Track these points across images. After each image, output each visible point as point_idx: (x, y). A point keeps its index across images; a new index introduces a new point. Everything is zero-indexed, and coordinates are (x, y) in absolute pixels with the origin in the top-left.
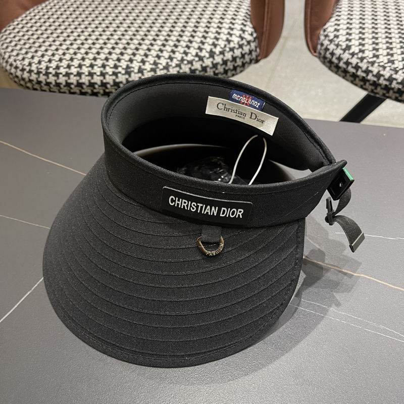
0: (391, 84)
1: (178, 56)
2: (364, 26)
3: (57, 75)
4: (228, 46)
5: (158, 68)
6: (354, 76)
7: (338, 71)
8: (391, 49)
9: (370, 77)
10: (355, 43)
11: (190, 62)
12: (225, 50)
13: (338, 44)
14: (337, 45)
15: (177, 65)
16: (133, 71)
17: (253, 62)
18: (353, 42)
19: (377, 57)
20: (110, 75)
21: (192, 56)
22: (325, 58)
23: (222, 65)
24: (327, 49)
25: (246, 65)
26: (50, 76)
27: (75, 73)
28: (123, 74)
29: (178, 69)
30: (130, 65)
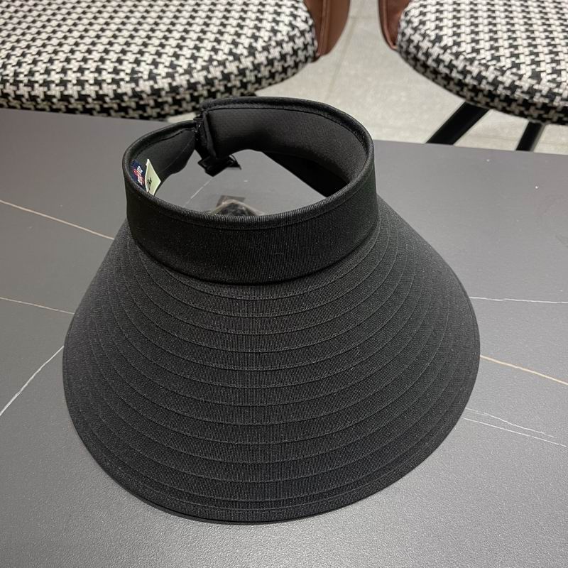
0: (496, 89)
1: (205, 54)
2: (459, 8)
3: (31, 84)
4: (274, 38)
5: (177, 72)
6: (448, 78)
7: (426, 71)
8: (496, 40)
9: (468, 80)
10: (447, 31)
11: (222, 63)
12: (270, 45)
13: (425, 33)
14: (424, 36)
15: (204, 68)
16: (141, 77)
17: (310, 60)
18: (445, 31)
19: (477, 51)
20: (109, 84)
21: (225, 54)
22: (408, 53)
23: (266, 66)
24: (410, 41)
25: (300, 65)
26: (21, 85)
27: (57, 82)
28: (127, 82)
29: (205, 73)
30: (137, 69)
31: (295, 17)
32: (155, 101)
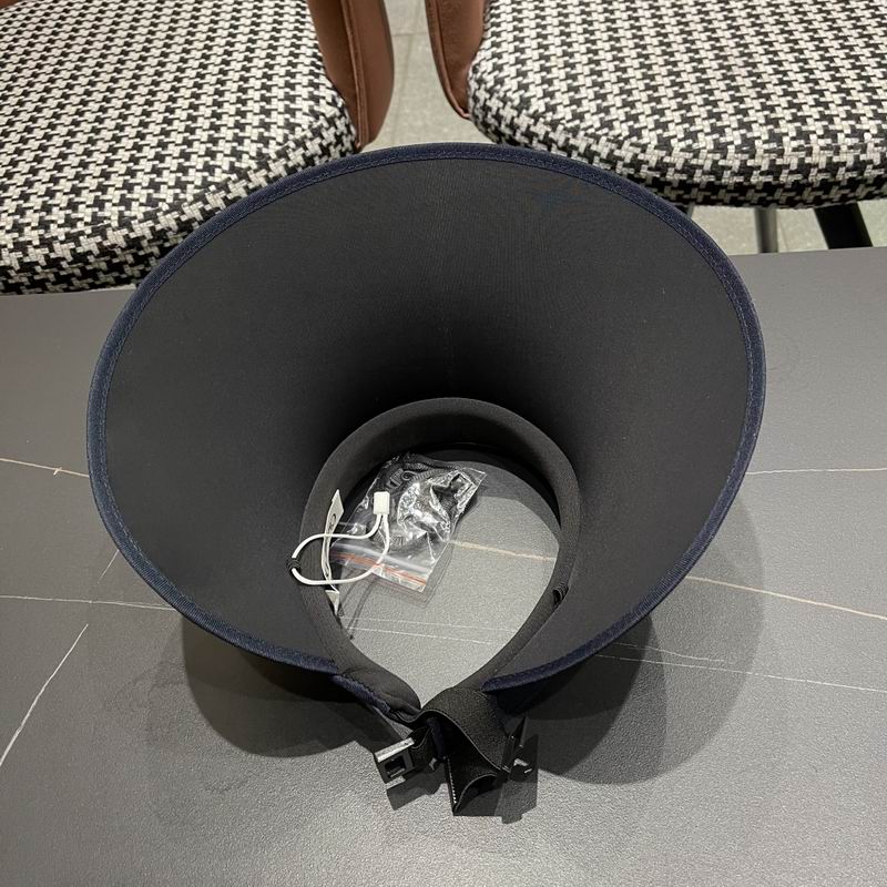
1: (195, 177)
4: (291, 137)
5: (159, 210)
10: (535, 93)
11: (223, 186)
12: (288, 147)
13: (505, 97)
14: (504, 100)
15: (197, 198)
16: (109, 225)
18: (532, 90)
22: (486, 124)
24: (486, 109)
28: (89, 236)
29: (200, 205)
30: (100, 214)
31: (316, 99)
32: (135, 255)
